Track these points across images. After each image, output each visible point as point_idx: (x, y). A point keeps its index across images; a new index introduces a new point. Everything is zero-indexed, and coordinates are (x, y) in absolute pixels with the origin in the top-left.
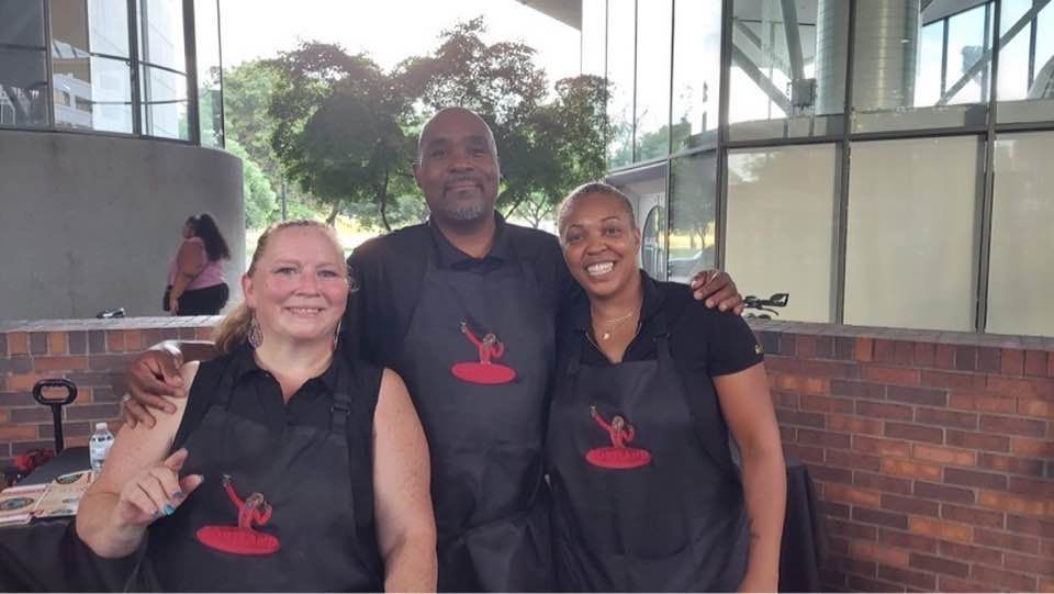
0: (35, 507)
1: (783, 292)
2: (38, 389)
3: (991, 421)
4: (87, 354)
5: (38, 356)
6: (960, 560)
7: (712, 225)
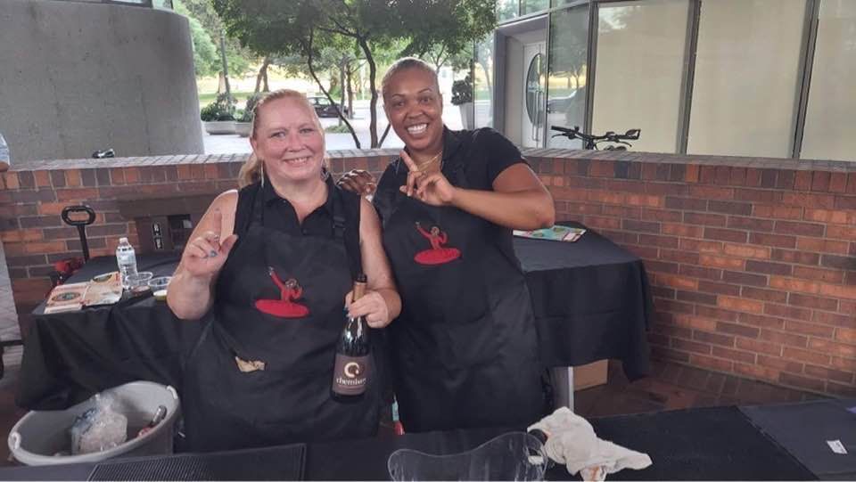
0: (83, 298)
1: (636, 128)
2: (65, 214)
3: (783, 225)
4: (97, 186)
5: (59, 188)
6: (752, 326)
7: (585, 68)
